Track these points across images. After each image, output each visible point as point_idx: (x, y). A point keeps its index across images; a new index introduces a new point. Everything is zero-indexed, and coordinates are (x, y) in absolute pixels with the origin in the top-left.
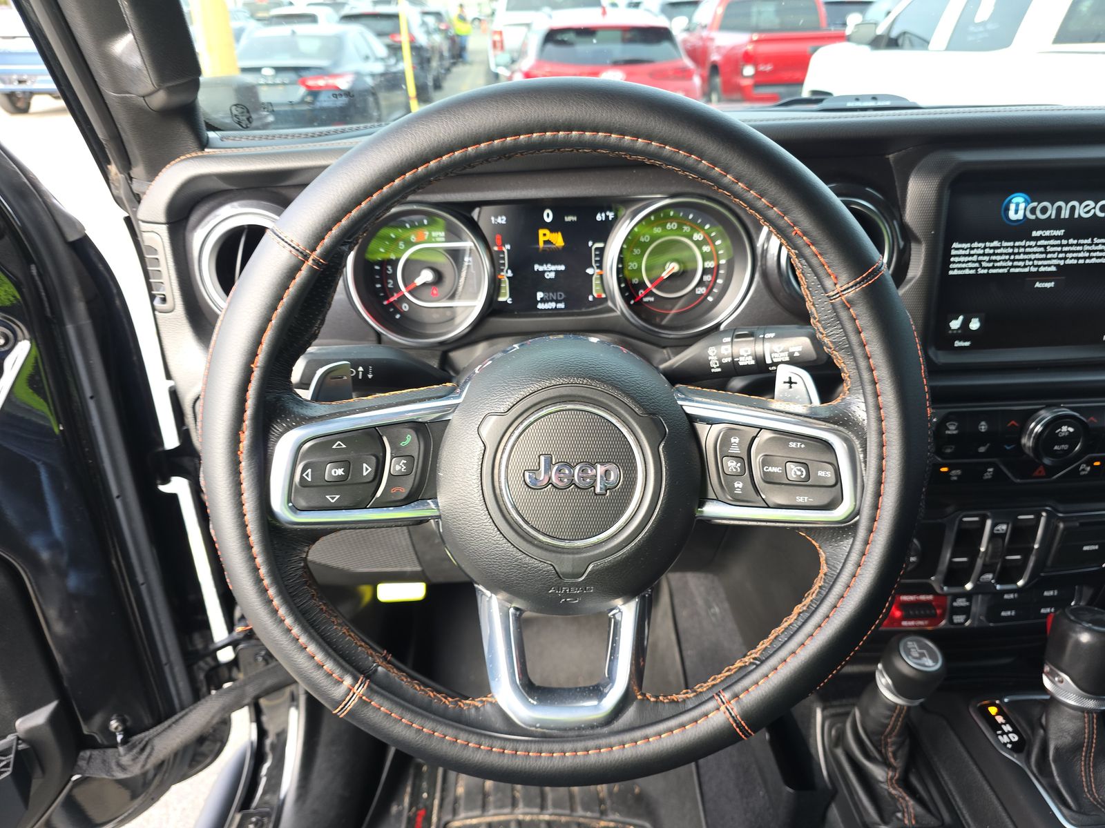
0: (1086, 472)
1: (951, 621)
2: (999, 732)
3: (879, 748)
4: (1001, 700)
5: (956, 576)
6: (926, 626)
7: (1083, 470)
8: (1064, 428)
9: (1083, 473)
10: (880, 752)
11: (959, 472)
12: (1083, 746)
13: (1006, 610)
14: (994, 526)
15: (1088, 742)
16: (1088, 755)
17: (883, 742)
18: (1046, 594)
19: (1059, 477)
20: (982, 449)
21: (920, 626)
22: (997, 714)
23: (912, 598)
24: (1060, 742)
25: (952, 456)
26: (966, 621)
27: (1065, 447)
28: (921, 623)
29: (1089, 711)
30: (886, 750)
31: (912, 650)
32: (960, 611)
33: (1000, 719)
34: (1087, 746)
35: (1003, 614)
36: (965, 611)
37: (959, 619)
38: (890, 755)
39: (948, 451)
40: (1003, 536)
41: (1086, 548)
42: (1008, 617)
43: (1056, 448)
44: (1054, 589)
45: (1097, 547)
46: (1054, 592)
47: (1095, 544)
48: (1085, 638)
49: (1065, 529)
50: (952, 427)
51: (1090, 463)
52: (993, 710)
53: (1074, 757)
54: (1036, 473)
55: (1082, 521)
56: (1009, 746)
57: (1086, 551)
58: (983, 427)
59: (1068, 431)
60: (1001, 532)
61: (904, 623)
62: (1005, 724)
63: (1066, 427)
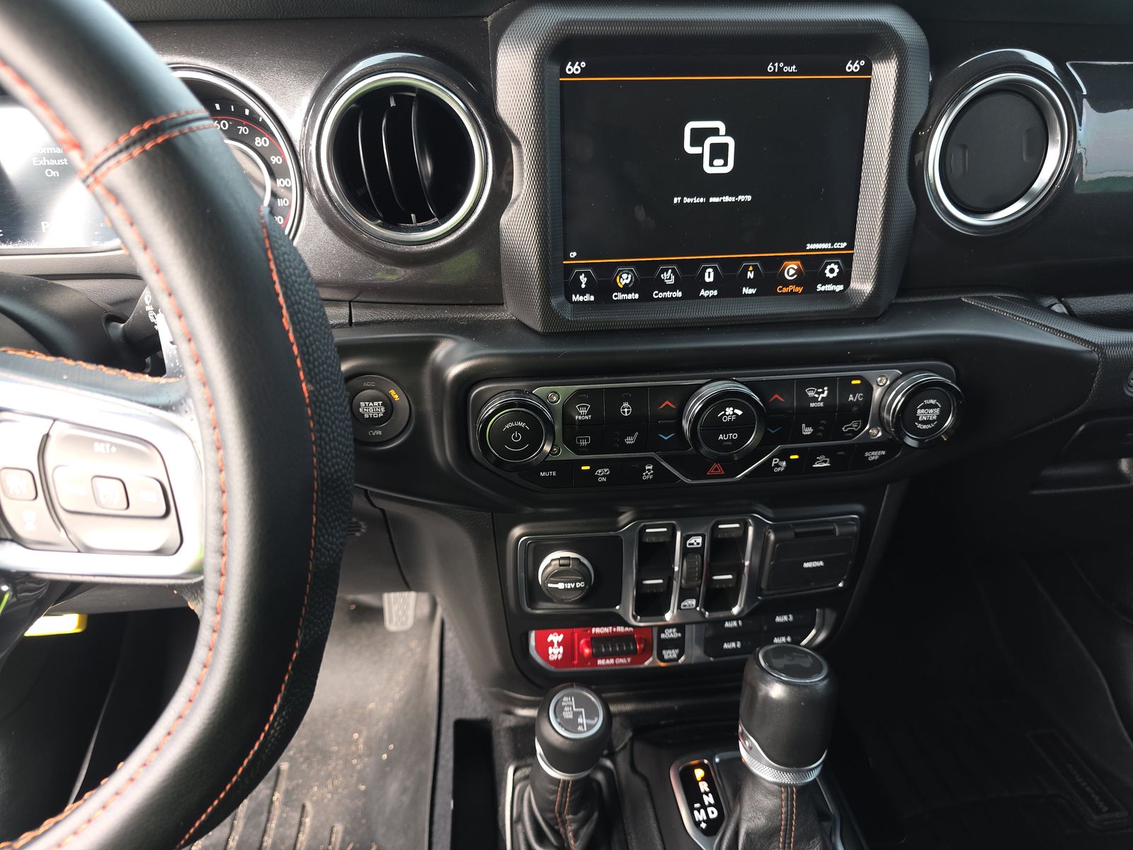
0: (782, 469)
1: (661, 658)
2: (697, 805)
3: (556, 827)
4: (711, 760)
5: (651, 603)
6: (628, 664)
7: (777, 465)
8: (729, 411)
9: (777, 470)
10: (556, 833)
11: (606, 471)
12: (780, 830)
13: (729, 641)
14: (684, 539)
15: (786, 825)
16: (787, 841)
17: (559, 820)
18: (778, 619)
19: (745, 475)
20: (630, 440)
21: (621, 664)
22: (703, 779)
23: (606, 630)
24: (752, 825)
25: (590, 449)
26: (679, 656)
27: (735, 436)
28: (622, 661)
29: (786, 786)
30: (565, 829)
31: (566, 709)
32: (670, 644)
33: (704, 786)
34: (785, 831)
35: (726, 646)
36: (678, 644)
37: (670, 654)
38: (570, 835)
39: (584, 443)
40: (699, 551)
41: (806, 565)
42: (733, 649)
43: (721, 437)
44: (787, 614)
45: (821, 563)
46: (789, 617)
47: (818, 560)
48: (777, 691)
49: (776, 541)
50: (582, 411)
51: (783, 455)
52: (699, 773)
53: (770, 844)
54: (711, 471)
55: (798, 530)
56: (703, 825)
57: (809, 568)
58: (626, 409)
59: (734, 414)
60: (695, 546)
61: (600, 662)
62: (707, 794)
63: (731, 409)
